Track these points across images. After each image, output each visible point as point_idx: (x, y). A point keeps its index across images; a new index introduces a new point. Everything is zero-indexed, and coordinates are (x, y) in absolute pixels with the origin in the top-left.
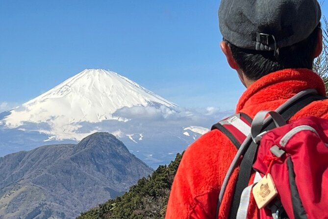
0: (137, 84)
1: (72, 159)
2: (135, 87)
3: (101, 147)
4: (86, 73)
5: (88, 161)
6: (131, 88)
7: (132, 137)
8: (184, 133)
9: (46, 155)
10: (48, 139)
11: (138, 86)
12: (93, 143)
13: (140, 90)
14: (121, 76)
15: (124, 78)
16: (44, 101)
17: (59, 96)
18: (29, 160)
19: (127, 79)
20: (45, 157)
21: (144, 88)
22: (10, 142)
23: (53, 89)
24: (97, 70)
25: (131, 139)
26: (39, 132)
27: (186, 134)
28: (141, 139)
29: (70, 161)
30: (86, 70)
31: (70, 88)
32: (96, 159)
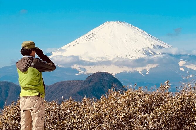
0: (145, 32)
1: (79, 93)
2: (144, 34)
3: (101, 83)
4: (108, 24)
5: (90, 94)
6: (141, 35)
7: (141, 71)
8: (180, 69)
9: (62, 89)
10: (79, 73)
11: (146, 34)
12: (95, 80)
13: (148, 36)
14: (133, 26)
15: (136, 27)
16: (76, 45)
17: (88, 41)
18: (50, 92)
19: (138, 28)
20: (61, 90)
21: (150, 35)
22: (51, 75)
23: (83, 37)
24: (116, 22)
25: (141, 73)
26: (72, 68)
27: (182, 69)
28: (147, 73)
29: (77, 94)
30: (107, 22)
31: (95, 36)
32: (97, 93)
